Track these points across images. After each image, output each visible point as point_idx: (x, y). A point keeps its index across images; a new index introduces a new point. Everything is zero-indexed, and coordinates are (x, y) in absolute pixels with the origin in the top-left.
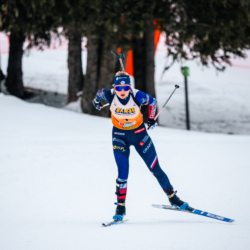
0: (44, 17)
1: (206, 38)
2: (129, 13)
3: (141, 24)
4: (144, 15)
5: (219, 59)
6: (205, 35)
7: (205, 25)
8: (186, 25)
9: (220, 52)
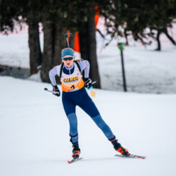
0: (8, 8)
1: (136, 20)
2: (75, 3)
3: (85, 10)
4: (87, 4)
5: (147, 36)
6: (135, 17)
7: (135, 9)
8: (120, 10)
9: (147, 30)
